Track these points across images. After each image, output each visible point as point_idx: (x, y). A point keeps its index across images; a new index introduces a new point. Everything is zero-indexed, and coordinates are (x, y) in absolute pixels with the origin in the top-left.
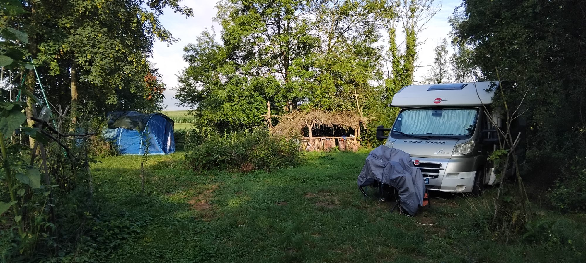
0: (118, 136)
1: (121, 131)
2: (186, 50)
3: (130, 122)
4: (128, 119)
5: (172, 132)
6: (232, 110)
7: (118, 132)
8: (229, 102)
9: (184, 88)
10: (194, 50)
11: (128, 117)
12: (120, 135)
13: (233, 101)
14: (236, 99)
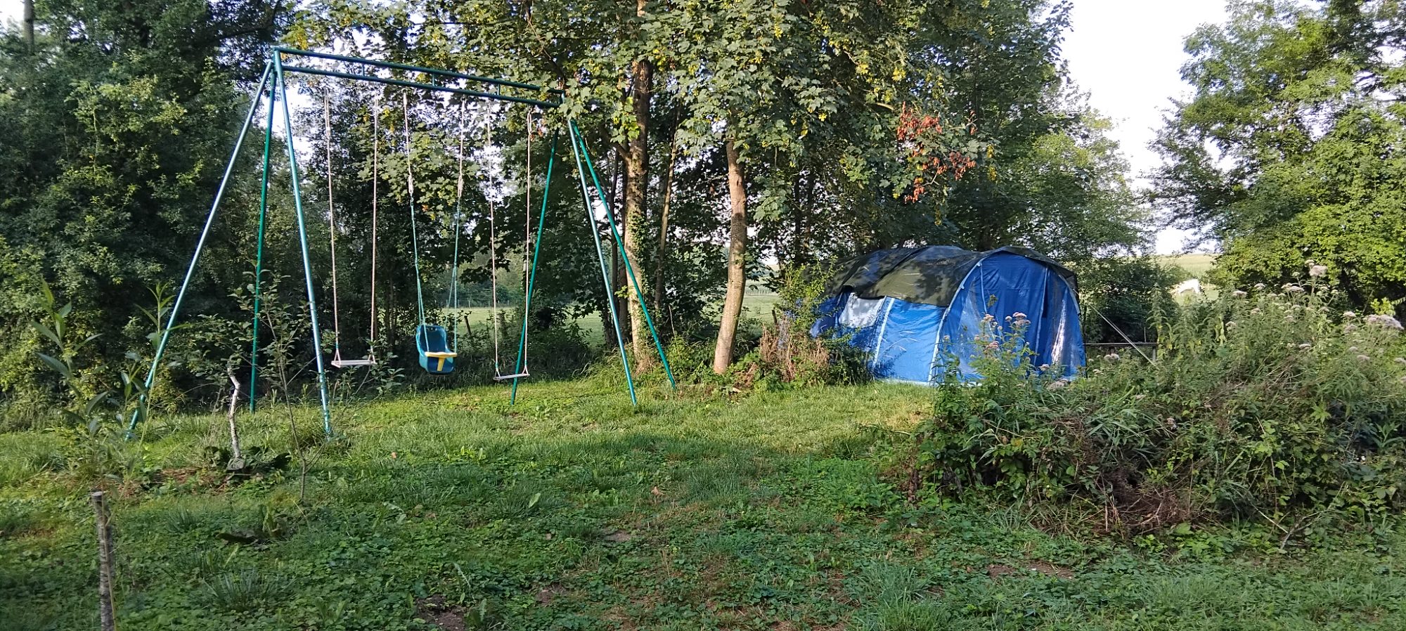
0: (878, 323)
1: (889, 308)
2: (1192, 46)
3: (919, 281)
4: (918, 269)
5: (1070, 309)
6: (1335, 231)
7: (881, 311)
8: (1332, 202)
9: (1179, 169)
10: (1217, 42)
11: (919, 264)
12: (885, 321)
13: (1347, 199)
14: (1356, 190)
